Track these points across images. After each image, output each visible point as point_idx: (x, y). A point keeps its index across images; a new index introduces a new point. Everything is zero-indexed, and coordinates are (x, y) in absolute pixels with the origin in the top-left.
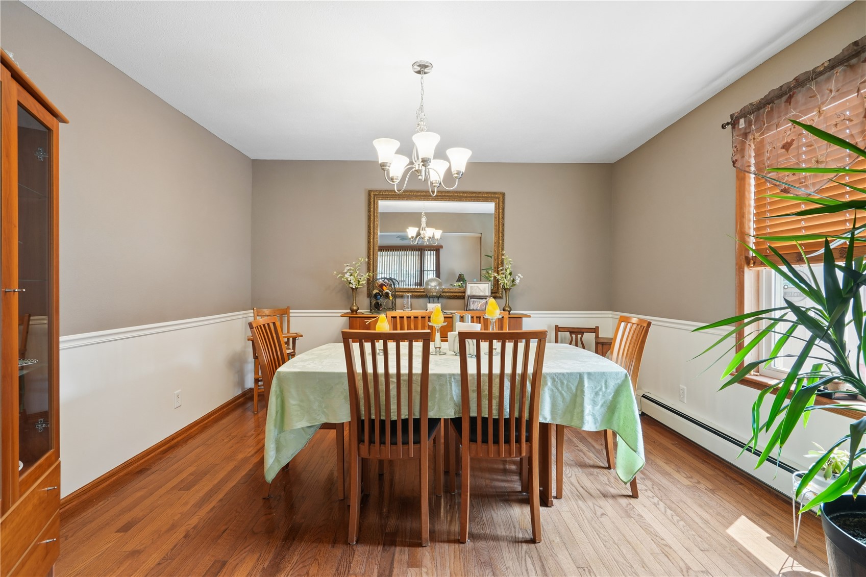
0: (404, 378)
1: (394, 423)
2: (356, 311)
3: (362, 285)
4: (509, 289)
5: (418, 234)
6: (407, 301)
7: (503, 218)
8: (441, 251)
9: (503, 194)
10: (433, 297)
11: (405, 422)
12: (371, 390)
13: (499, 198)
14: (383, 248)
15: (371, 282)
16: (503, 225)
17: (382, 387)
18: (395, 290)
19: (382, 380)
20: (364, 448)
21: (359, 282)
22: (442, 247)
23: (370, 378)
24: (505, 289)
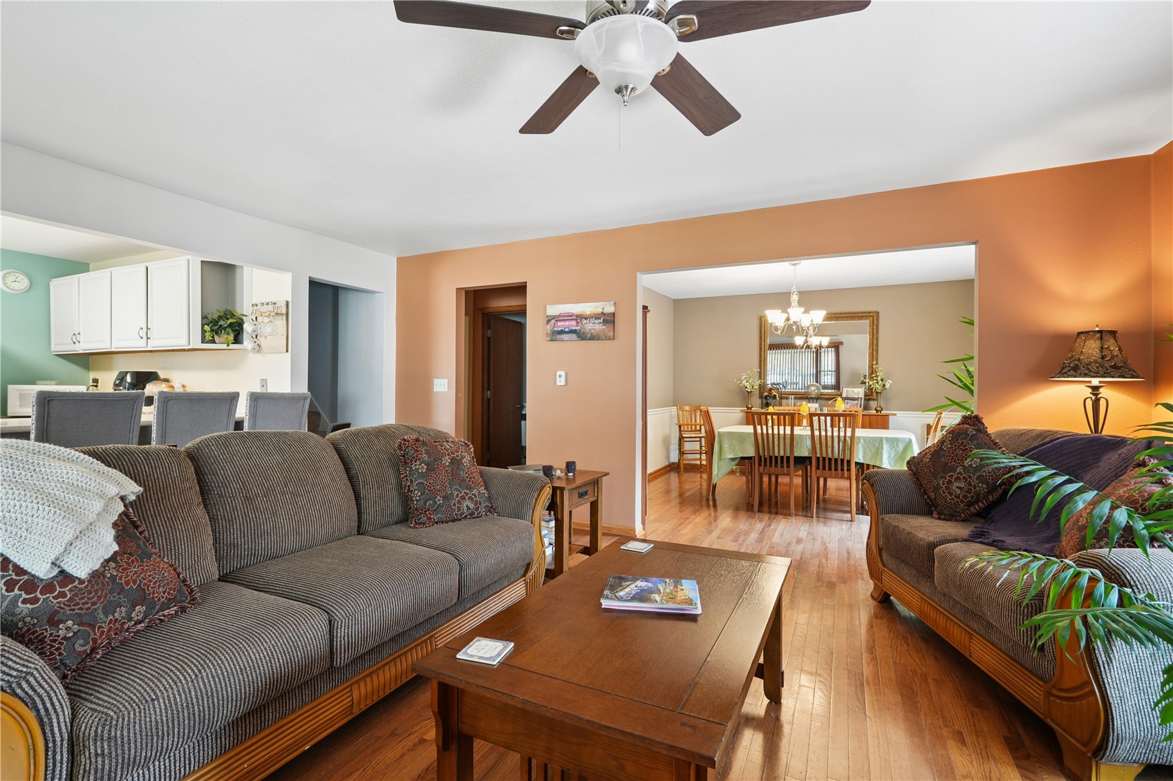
0: (782, 436)
1: (776, 457)
2: (751, 409)
3: (755, 389)
4: (881, 393)
5: (806, 342)
6: (792, 400)
7: (877, 333)
8: (841, 348)
9: (878, 313)
10: (813, 398)
11: (782, 457)
12: (765, 441)
13: (873, 316)
14: (773, 347)
15: (762, 387)
16: (877, 339)
17: (771, 440)
18: (781, 393)
19: (771, 436)
20: (762, 468)
21: (753, 387)
22: (842, 343)
23: (765, 436)
24: (876, 392)
